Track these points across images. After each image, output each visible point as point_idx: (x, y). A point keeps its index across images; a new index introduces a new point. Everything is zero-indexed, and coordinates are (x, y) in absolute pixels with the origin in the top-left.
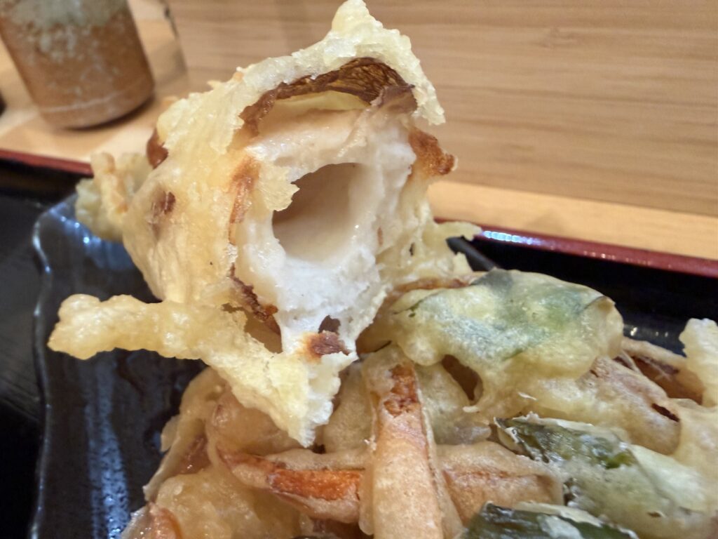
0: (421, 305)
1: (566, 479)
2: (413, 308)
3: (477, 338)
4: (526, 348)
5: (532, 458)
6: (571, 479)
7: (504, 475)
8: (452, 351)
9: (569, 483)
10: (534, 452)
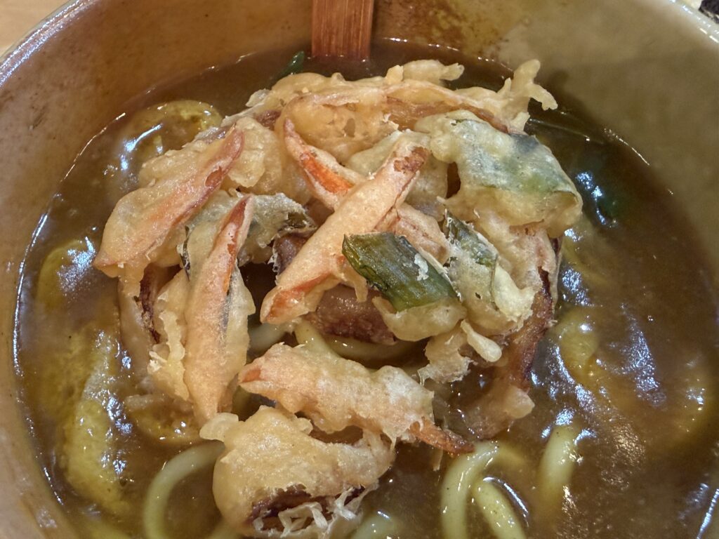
0: (465, 122)
1: (454, 256)
2: (458, 121)
3: (478, 163)
4: (499, 188)
5: (447, 237)
6: (455, 258)
7: (426, 235)
8: (458, 161)
9: (453, 259)
10: (451, 235)
